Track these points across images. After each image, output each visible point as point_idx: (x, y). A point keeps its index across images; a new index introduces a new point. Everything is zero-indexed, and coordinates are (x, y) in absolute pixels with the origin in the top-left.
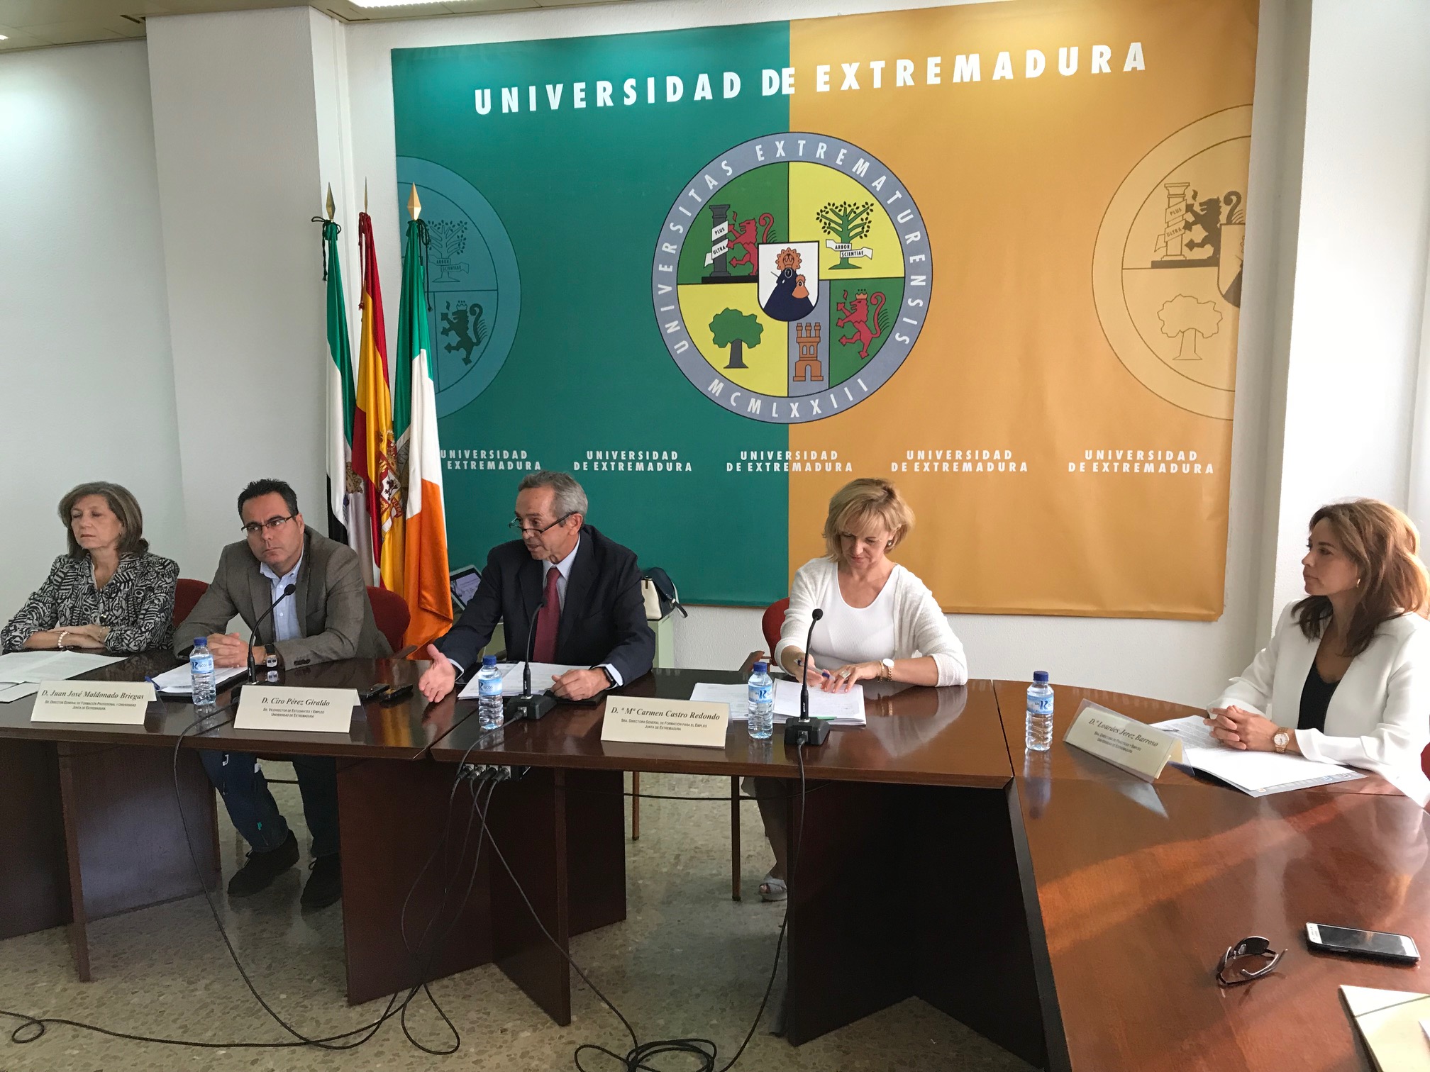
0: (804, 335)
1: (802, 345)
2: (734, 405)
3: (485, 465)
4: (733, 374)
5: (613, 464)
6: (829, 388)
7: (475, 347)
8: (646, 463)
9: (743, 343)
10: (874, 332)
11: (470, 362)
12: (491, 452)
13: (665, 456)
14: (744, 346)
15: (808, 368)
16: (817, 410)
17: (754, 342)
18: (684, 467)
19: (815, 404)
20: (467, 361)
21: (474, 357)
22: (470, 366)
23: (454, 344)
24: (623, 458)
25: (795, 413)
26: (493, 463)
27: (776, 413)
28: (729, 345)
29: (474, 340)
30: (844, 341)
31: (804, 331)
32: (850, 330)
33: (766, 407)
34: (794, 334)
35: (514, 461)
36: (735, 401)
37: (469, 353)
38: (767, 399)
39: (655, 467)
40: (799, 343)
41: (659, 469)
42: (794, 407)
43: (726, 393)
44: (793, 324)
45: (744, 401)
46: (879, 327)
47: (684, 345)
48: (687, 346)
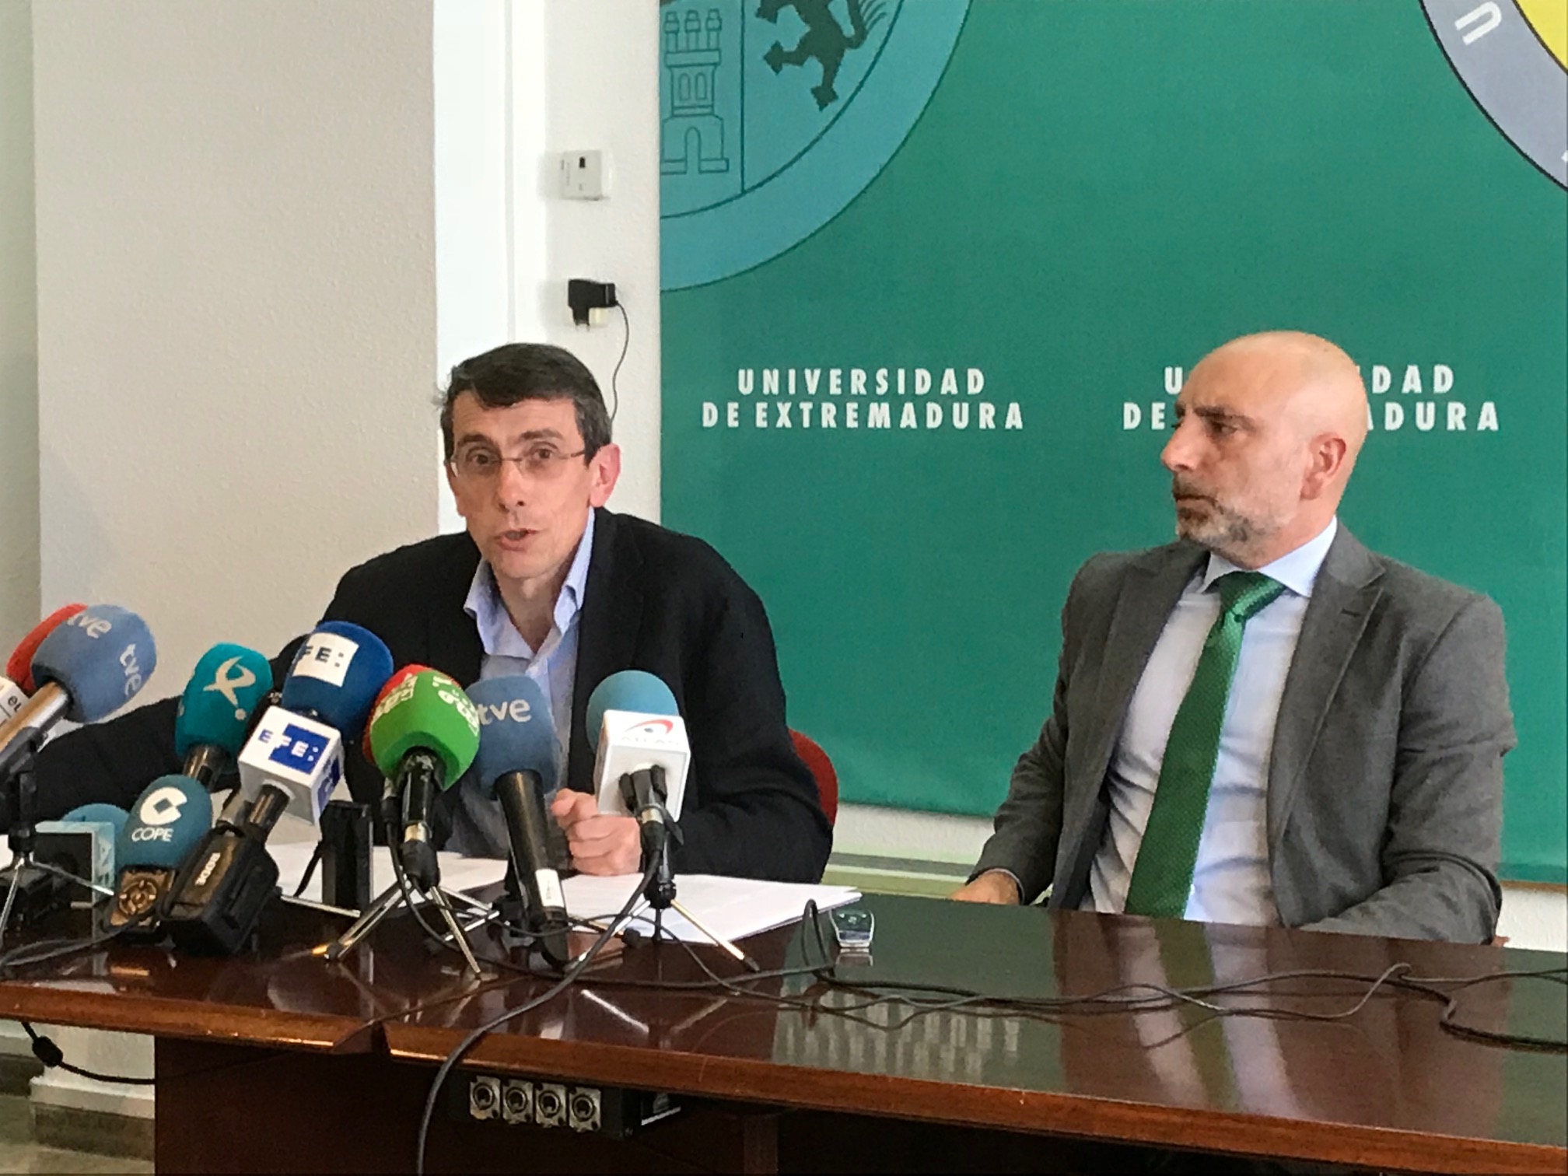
3: (863, 415)
7: (849, 52)
11: (834, 97)
12: (882, 373)
20: (824, 95)
21: (843, 83)
22: (833, 108)
23: (790, 46)
26: (885, 406)
29: (849, 30)
35: (946, 402)
37: (831, 71)
47: (1487, 17)
48: (1497, 18)
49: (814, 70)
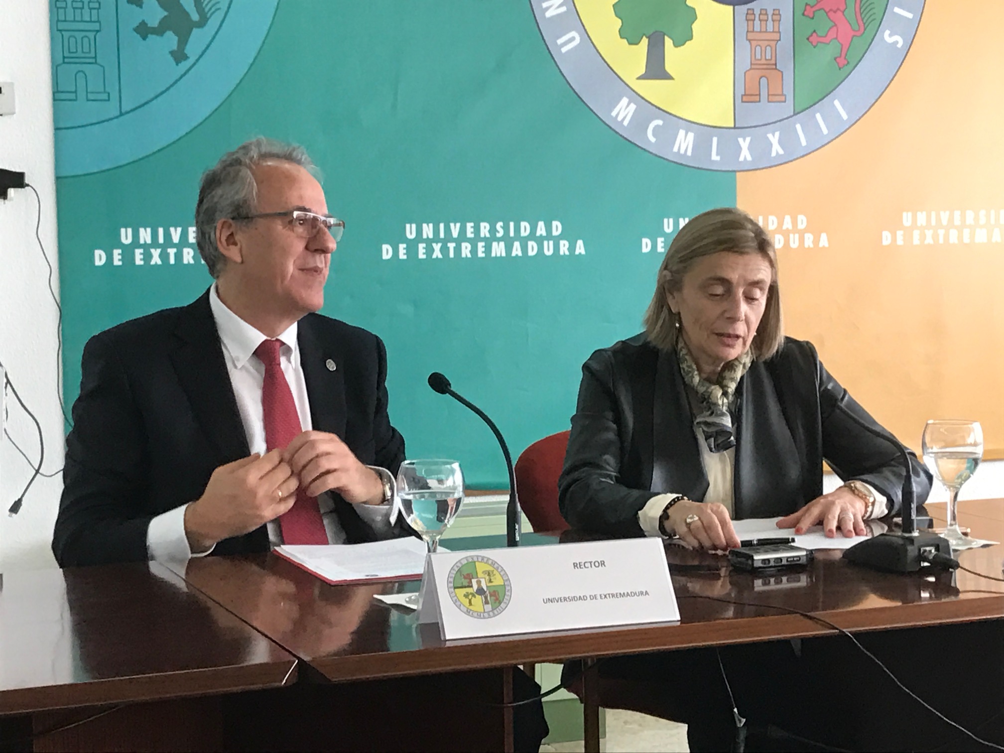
0: (757, 28)
1: (754, 43)
2: (653, 139)
4: (652, 90)
5: (451, 246)
6: (795, 114)
7: (195, 31)
8: (509, 243)
9: (666, 38)
10: (856, 27)
13: (541, 230)
14: (668, 42)
15: (764, 81)
16: (777, 149)
17: (684, 37)
18: (572, 248)
19: (774, 139)
21: (193, 48)
24: (470, 234)
25: (745, 155)
27: (717, 154)
28: (645, 41)
30: (813, 38)
31: (757, 22)
32: (822, 23)
33: (702, 145)
34: (743, 26)
36: (654, 134)
37: (183, 41)
38: (704, 131)
39: (524, 248)
40: (750, 41)
41: (531, 253)
42: (744, 143)
43: (640, 122)
44: (743, 9)
45: (667, 135)
46: (862, 20)
47: (573, 39)
48: (578, 40)
49: (171, 40)
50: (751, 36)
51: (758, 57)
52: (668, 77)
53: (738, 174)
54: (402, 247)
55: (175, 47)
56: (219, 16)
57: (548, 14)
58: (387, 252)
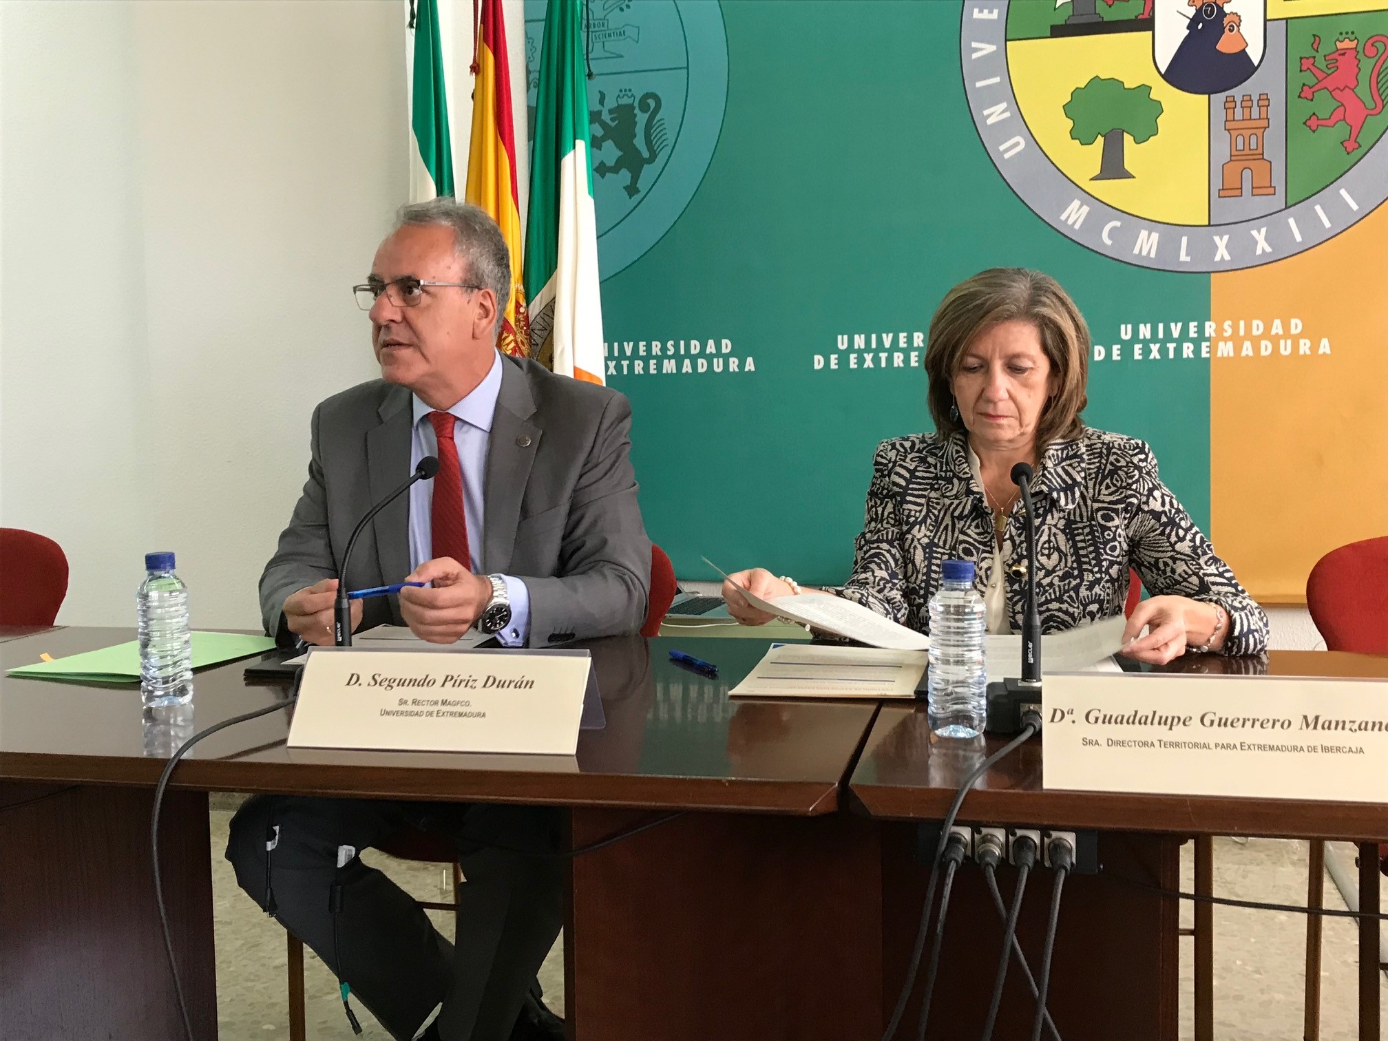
0: (1238, 116)
1: (1234, 133)
2: (1108, 242)
3: (659, 366)
4: (1109, 190)
5: (883, 355)
6: (1287, 208)
7: (646, 167)
9: (1125, 134)
10: (1371, 105)
12: (670, 343)
14: (1128, 139)
15: (1247, 173)
16: (1262, 246)
17: (1147, 131)
19: (1260, 236)
22: (637, 197)
23: (610, 162)
24: (902, 344)
25: (1222, 253)
26: (673, 361)
27: (1187, 254)
28: (1100, 140)
29: (646, 154)
30: (1313, 123)
31: (1238, 108)
32: (1324, 104)
33: (1168, 245)
34: (1220, 115)
35: (709, 358)
36: (1110, 236)
37: (635, 178)
38: (1170, 230)
40: (1228, 130)
42: (1221, 242)
43: (1093, 223)
44: (1219, 98)
45: (1126, 236)
46: (1380, 96)
47: (1017, 144)
48: (1022, 145)
49: (625, 176)
50: (1230, 125)
51: (1240, 147)
52: (1129, 176)
53: (1212, 274)
54: (833, 357)
55: (628, 183)
56: (667, 150)
57: (989, 122)
58: (818, 362)
